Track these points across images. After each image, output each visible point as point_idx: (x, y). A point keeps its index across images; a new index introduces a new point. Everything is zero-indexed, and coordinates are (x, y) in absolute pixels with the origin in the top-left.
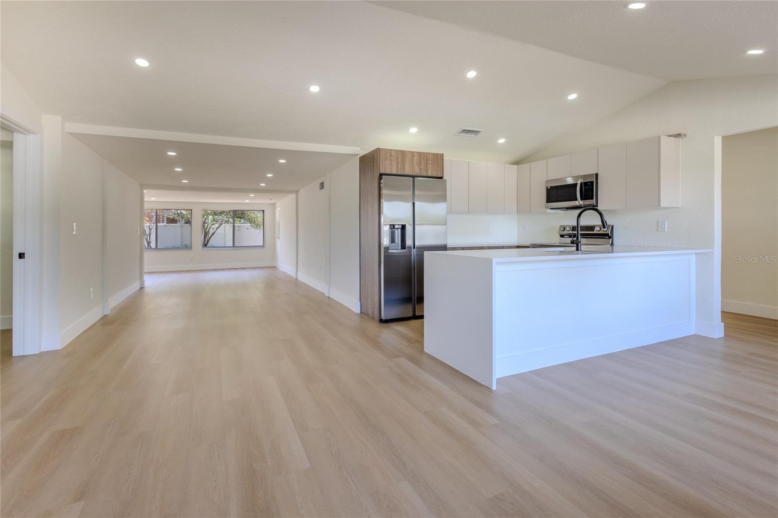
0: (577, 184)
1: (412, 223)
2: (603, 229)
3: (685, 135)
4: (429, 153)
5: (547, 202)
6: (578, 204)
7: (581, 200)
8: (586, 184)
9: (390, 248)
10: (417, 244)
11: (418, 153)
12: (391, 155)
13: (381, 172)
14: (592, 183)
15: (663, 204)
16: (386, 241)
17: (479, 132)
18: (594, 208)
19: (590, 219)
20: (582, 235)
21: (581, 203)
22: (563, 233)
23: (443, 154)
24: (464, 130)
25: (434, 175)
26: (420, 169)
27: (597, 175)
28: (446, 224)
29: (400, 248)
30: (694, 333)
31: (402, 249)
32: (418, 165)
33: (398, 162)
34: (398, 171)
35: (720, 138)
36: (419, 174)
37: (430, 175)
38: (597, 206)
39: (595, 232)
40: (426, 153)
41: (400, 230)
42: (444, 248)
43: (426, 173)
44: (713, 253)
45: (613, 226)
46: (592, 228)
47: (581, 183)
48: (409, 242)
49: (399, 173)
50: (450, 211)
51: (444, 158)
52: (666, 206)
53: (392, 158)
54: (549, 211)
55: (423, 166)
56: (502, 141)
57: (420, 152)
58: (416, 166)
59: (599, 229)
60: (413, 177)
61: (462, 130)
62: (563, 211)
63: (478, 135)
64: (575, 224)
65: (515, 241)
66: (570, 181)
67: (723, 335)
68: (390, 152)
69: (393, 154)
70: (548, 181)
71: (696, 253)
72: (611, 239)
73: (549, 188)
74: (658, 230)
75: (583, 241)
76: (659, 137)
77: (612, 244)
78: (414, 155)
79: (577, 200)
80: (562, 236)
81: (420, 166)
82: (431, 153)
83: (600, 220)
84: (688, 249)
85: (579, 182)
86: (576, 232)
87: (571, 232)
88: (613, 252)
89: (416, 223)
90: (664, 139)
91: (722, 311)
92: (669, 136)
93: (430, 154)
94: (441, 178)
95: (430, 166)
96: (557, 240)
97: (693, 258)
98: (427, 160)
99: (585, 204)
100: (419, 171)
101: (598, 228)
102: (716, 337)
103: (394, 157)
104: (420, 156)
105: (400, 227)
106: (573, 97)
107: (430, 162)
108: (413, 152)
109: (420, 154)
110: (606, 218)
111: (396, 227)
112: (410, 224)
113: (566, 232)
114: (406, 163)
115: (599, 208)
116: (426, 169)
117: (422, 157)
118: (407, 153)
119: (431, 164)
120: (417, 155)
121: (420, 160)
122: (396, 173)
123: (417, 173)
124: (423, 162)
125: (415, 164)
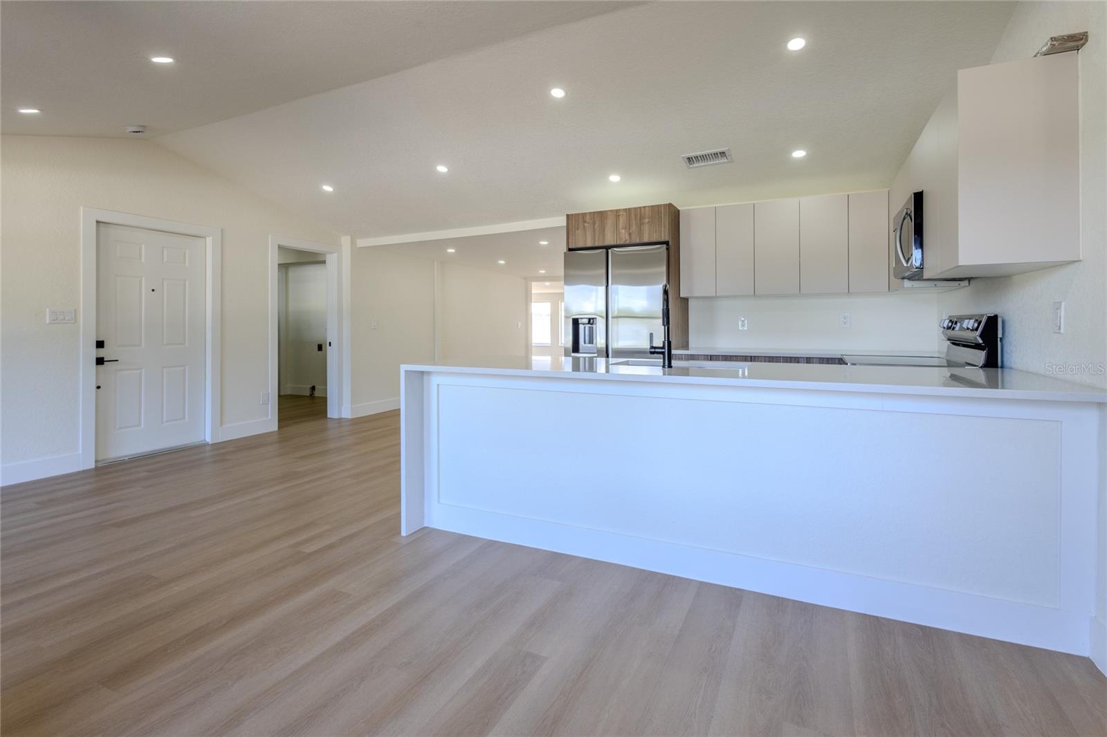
1: (603, 313)
4: (644, 207)
11: (625, 210)
12: (584, 222)
13: (570, 247)
25: (654, 239)
26: (630, 234)
32: (625, 229)
33: (594, 228)
34: (595, 240)
36: (628, 242)
37: (646, 240)
40: (640, 208)
43: (640, 237)
49: (597, 244)
53: (586, 225)
55: (634, 228)
56: (799, 154)
57: (629, 209)
58: (623, 231)
60: (607, 248)
68: (583, 217)
69: (588, 218)
78: (619, 215)
81: (629, 229)
82: (649, 207)
93: (647, 209)
94: (666, 242)
95: (646, 228)
98: (642, 218)
100: (627, 237)
103: (588, 223)
104: (630, 214)
105: (587, 320)
107: (647, 220)
108: (617, 211)
109: (628, 211)
112: (602, 317)
114: (606, 228)
116: (640, 232)
117: (633, 216)
118: (609, 213)
119: (648, 222)
120: (625, 214)
121: (629, 220)
122: (593, 246)
123: (624, 240)
124: (634, 222)
125: (620, 227)
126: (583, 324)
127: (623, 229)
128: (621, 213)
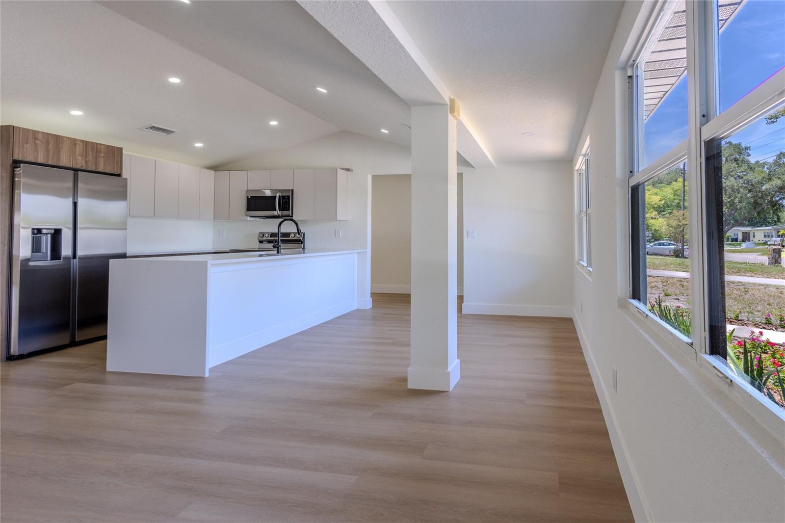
0: (275, 197)
1: (71, 225)
2: (297, 235)
3: (352, 170)
4: (100, 144)
5: (247, 210)
6: (276, 214)
7: (279, 210)
8: (283, 197)
9: (31, 260)
10: (80, 253)
11: (83, 141)
12: (36, 139)
13: (16, 158)
14: (289, 197)
15: (338, 219)
16: (24, 250)
17: (173, 132)
18: (290, 218)
19: (288, 228)
20: (282, 240)
21: (279, 213)
22: (262, 239)
23: (122, 149)
24: (154, 127)
25: (108, 171)
26: (86, 162)
27: (293, 190)
28: (126, 229)
29: (49, 259)
30: (356, 308)
31: (52, 259)
32: (82, 156)
33: (47, 148)
34: (47, 159)
35: (371, 176)
36: (84, 168)
37: (101, 170)
38: (293, 217)
39: (290, 238)
40: (97, 143)
41: (49, 235)
42: (123, 256)
43: (96, 166)
44: (366, 252)
45: (304, 233)
46: (288, 235)
47: (280, 196)
48: (66, 251)
49: (50, 163)
50: (129, 214)
51: (123, 152)
52: (340, 219)
53: (38, 142)
54: (249, 218)
55: (90, 158)
56: (199, 145)
57: (86, 142)
58: (80, 158)
59: (294, 236)
60: (76, 170)
61: (151, 126)
62: (262, 220)
63: (170, 135)
64: (276, 231)
65: (210, 247)
66: (268, 193)
67: (371, 307)
68: (35, 134)
69: (40, 137)
70: (248, 191)
71: (358, 253)
72: (303, 244)
73: (249, 197)
74: (335, 236)
75: (282, 246)
76: (336, 169)
77: (304, 248)
78: (75, 144)
79: (275, 210)
80: (261, 242)
81: (86, 158)
82: (105, 145)
83: (296, 229)
84: (353, 250)
85: (278, 195)
86: (277, 238)
87: (269, 238)
88: (304, 253)
89: (79, 225)
90: (339, 170)
91: (371, 293)
92: (343, 169)
93: (102, 146)
94: (119, 175)
95: (101, 160)
96: (256, 245)
97: (356, 256)
98: (98, 152)
99: (283, 214)
100: (84, 164)
101: (292, 235)
102: (368, 308)
104: (86, 146)
105: (53, 231)
106: (274, 123)
107: (102, 155)
108: (75, 140)
109: (86, 143)
110: (300, 227)
111: (44, 231)
112: (68, 228)
113: (265, 238)
114: (62, 152)
115: (294, 218)
116: (96, 163)
117: (90, 148)
118: (65, 139)
119: (103, 157)
120: (81, 144)
121: (86, 151)
122: (45, 163)
123: (80, 165)
124: (91, 153)
125: (77, 154)
126: (47, 234)
127: (79, 156)
128: (78, 142)
